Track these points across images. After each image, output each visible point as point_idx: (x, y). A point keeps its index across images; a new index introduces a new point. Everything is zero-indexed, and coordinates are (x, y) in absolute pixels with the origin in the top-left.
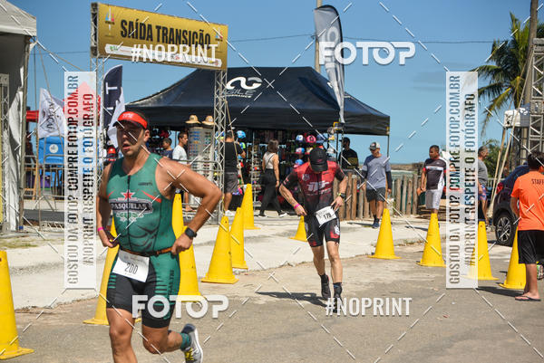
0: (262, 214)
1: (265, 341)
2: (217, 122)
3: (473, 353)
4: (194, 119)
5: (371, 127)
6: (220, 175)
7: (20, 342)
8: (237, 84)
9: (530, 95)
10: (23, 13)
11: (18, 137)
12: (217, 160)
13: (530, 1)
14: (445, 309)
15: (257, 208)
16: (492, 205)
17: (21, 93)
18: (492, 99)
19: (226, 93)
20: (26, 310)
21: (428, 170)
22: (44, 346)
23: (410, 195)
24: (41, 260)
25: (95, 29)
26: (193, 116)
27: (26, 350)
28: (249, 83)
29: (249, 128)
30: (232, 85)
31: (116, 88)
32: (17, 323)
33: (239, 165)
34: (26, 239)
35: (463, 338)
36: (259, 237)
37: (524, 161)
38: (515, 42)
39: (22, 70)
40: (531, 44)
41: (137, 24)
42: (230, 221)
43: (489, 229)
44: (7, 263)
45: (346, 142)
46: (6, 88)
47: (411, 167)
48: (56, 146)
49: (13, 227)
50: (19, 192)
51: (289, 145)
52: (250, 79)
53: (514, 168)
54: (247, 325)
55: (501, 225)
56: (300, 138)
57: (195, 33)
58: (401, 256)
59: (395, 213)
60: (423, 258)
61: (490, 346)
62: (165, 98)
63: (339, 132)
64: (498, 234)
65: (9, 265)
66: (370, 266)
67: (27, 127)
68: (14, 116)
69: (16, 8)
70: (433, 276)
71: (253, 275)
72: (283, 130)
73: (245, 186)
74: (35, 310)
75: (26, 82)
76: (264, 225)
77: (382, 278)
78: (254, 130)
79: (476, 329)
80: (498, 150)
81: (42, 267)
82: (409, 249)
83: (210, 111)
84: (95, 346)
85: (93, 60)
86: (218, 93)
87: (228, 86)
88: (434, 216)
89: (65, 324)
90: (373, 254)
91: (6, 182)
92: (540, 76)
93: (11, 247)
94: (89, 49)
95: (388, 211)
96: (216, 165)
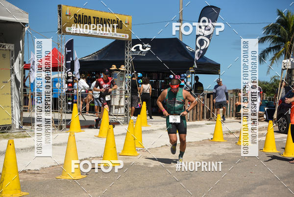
1: (154, 187)
2: (127, 68)
4: (114, 67)
5: (210, 70)
6: (129, 97)
7: (22, 189)
10: (21, 11)
11: (19, 78)
12: (127, 89)
14: (251, 169)
16: (276, 112)
17: (21, 54)
18: (275, 53)
19: (131, 53)
20: (24, 172)
22: (34, 191)
23: (232, 107)
24: (32, 144)
25: (60, 19)
26: (113, 66)
27: (25, 193)
29: (144, 72)
30: (134, 49)
31: (70, 51)
32: (20, 179)
34: (25, 133)
35: (261, 184)
36: (150, 130)
39: (21, 42)
41: (83, 16)
42: (134, 122)
43: (275, 125)
44: (14, 147)
45: (197, 78)
46: (12, 51)
47: (232, 92)
49: (17, 127)
50: (20, 108)
51: (166, 80)
52: (144, 45)
54: (144, 178)
55: (281, 122)
56: (172, 76)
57: (114, 20)
58: (227, 140)
60: (239, 141)
61: (276, 188)
62: (98, 56)
63: (192, 73)
64: (280, 127)
65: (15, 147)
66: (210, 146)
67: (24, 73)
68: (17, 67)
69: (17, 8)
71: (147, 151)
72: (162, 72)
74: (29, 172)
75: (23, 48)
76: (152, 124)
77: (217, 152)
78: (146, 72)
79: (268, 179)
80: (279, 81)
81: (33, 148)
82: (231, 136)
83: (123, 63)
84: (62, 191)
85: (59, 36)
86: (127, 53)
87: (133, 49)
89: (46, 179)
90: (212, 139)
91: (13, 103)
93: (16, 138)
94: (57, 30)
96: (126, 91)
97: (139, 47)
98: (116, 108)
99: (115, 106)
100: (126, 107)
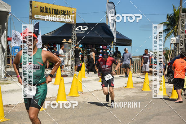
0: (88, 73)
1: (89, 116)
2: (73, 41)
3: (160, 121)
4: (65, 41)
5: (125, 43)
6: (74, 59)
7: (5, 117)
8: (79, 29)
9: (180, 32)
10: (6, 4)
11: (5, 47)
12: (73, 55)
13: (180, 0)
15: (86, 71)
16: (167, 70)
17: (6, 32)
18: (166, 34)
19: (75, 31)
20: (7, 106)
21: (144, 57)
22: (13, 118)
23: (139, 66)
24: (12, 89)
25: (31, 10)
27: (7, 119)
28: (84, 28)
29: (84, 44)
30: (78, 29)
31: (37, 30)
32: (4, 110)
33: (80, 56)
34: (7, 81)
35: (156, 115)
36: (87, 81)
37: (178, 55)
38: (174, 14)
39: (6, 24)
40: (180, 15)
41: (45, 8)
42: (77, 75)
43: (166, 78)
47: (139, 57)
48: (17, 50)
49: (3, 77)
50: (5, 65)
51: (97, 49)
52: (84, 27)
53: (174, 57)
54: (83, 111)
55: (169, 77)
56: (101, 47)
57: (65, 11)
58: (136, 87)
59: (133, 73)
60: (143, 88)
61: (166, 118)
62: (55, 33)
63: (114, 45)
64: (169, 80)
65: (1, 90)
66: (125, 91)
67: (8, 43)
68: (3, 39)
69: (4, 3)
70: (146, 94)
71: (85, 94)
72: (95, 44)
73: (82, 63)
74: (10, 106)
75: (7, 28)
76: (88, 77)
77: (129, 95)
79: (161, 112)
80: (169, 51)
81: (13, 91)
82: (138, 85)
83: (70, 38)
85: (30, 20)
86: (73, 32)
88: (147, 73)
89: (20, 110)
90: (126, 86)
92: (183, 26)
93: (2, 84)
94: (29, 16)
95: (131, 72)
96: (72, 56)
97: (80, 28)
98: (65, 66)
99: (65, 65)
100: (72, 66)
